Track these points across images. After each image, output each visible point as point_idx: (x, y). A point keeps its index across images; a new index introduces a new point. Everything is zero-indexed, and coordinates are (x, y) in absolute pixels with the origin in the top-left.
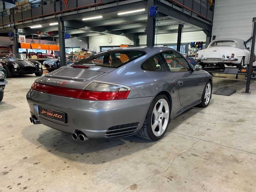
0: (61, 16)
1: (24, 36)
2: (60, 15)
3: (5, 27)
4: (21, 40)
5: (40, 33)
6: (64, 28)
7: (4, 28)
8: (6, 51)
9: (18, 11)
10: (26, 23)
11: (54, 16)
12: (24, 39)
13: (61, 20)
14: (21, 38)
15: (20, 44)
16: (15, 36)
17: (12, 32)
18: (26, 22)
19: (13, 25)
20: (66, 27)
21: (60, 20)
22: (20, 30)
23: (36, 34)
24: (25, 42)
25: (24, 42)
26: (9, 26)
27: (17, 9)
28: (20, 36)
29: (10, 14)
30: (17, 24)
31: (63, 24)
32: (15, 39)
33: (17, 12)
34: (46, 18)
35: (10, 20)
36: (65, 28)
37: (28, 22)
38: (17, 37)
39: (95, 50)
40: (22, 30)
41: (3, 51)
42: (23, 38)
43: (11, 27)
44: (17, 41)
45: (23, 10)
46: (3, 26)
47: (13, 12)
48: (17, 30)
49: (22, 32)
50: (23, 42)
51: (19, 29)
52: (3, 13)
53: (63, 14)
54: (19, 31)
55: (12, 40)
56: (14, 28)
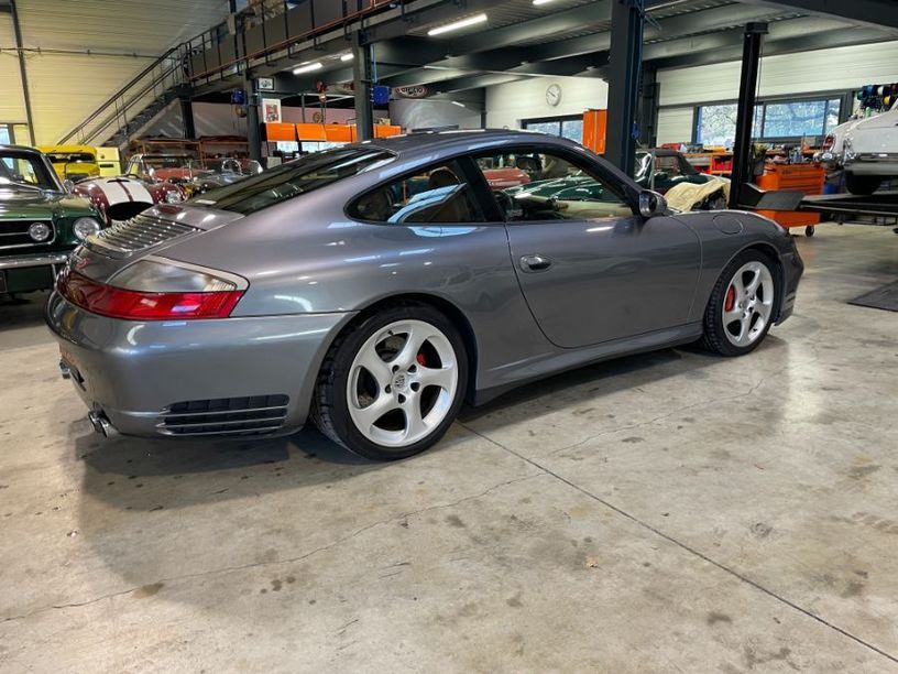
0: (359, 28)
1: (277, 102)
2: (356, 27)
3: (226, 73)
4: (268, 113)
5: (324, 88)
6: (370, 68)
7: (223, 79)
8: (239, 150)
9: (254, 19)
10: (275, 60)
11: (340, 32)
12: (276, 112)
13: (363, 42)
14: (268, 107)
15: (263, 125)
16: (250, 102)
17: (242, 91)
18: (274, 56)
19: (243, 67)
20: (377, 63)
21: (357, 42)
22: (266, 83)
23: (313, 91)
24: (280, 121)
25: (276, 122)
26: (235, 70)
27: (253, 14)
28: (266, 102)
29: (234, 32)
30: (254, 63)
31: (369, 56)
32: (251, 110)
33: (253, 25)
34: (325, 38)
35: (237, 52)
36: (375, 68)
37: (280, 54)
38: (257, 105)
40: (271, 81)
41: (233, 151)
42: (275, 107)
43: (239, 74)
44: (257, 116)
45: (266, 18)
46: (222, 70)
47: (243, 24)
48: (255, 83)
49: (271, 87)
50: (274, 119)
51: (261, 81)
52: (221, 28)
53: (365, 21)
54: (261, 87)
55: (243, 115)
56: (248, 78)
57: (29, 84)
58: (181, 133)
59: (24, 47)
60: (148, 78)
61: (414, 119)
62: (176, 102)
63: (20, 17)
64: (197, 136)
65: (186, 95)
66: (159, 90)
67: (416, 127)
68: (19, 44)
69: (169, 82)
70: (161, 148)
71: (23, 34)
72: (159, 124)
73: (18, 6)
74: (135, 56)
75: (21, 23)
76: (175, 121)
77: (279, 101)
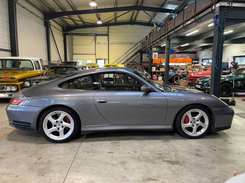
0: (167, 35)
4: (154, 56)
6: (170, 45)
10: (154, 44)
12: (156, 56)
13: (168, 39)
14: (154, 55)
15: (152, 59)
19: (149, 46)
21: (166, 39)
24: (157, 58)
28: (154, 54)
30: (151, 44)
31: (170, 42)
32: (150, 56)
34: (162, 38)
37: (155, 42)
38: (151, 54)
39: (228, 60)
40: (156, 48)
42: (156, 55)
44: (151, 57)
46: (146, 46)
49: (156, 50)
50: (156, 57)
51: (153, 48)
53: (169, 34)
54: (153, 50)
55: (148, 57)
56: (150, 48)
57: (109, 51)
58: (140, 61)
59: (109, 43)
60: (134, 48)
61: (202, 56)
62: (139, 54)
63: (109, 37)
64: (143, 62)
65: (141, 52)
66: (136, 51)
67: (203, 58)
68: (108, 42)
69: (138, 49)
70: (134, 64)
71: (109, 40)
72: (135, 59)
73: (109, 35)
74: (131, 44)
75: (109, 38)
76: (138, 58)
77: (157, 53)
